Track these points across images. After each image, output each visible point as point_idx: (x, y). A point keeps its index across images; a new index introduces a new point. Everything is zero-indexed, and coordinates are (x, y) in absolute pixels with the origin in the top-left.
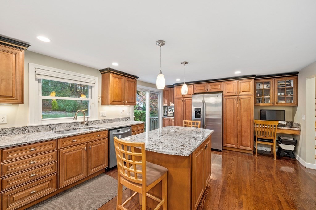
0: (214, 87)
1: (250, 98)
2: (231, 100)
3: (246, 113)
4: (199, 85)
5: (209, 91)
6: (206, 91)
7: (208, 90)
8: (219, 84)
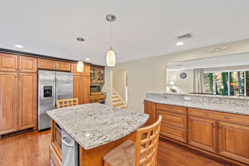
0: (62, 66)
1: (88, 78)
2: (77, 79)
3: (86, 88)
4: (46, 60)
5: (57, 69)
6: (55, 68)
7: (56, 67)
8: (68, 64)
